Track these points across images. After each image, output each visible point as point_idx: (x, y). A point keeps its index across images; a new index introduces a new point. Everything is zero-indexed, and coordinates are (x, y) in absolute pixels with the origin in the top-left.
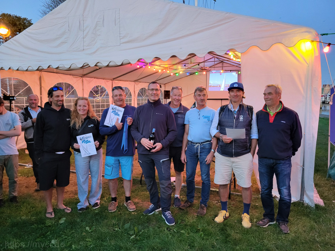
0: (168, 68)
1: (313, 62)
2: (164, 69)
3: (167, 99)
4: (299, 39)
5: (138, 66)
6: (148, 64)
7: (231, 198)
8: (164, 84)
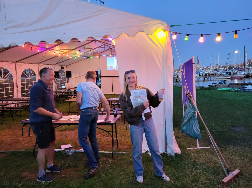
0: (67, 53)
1: (166, 46)
2: (64, 53)
3: (69, 78)
4: (156, 29)
5: (38, 51)
6: (48, 49)
7: (113, 157)
8: (66, 66)
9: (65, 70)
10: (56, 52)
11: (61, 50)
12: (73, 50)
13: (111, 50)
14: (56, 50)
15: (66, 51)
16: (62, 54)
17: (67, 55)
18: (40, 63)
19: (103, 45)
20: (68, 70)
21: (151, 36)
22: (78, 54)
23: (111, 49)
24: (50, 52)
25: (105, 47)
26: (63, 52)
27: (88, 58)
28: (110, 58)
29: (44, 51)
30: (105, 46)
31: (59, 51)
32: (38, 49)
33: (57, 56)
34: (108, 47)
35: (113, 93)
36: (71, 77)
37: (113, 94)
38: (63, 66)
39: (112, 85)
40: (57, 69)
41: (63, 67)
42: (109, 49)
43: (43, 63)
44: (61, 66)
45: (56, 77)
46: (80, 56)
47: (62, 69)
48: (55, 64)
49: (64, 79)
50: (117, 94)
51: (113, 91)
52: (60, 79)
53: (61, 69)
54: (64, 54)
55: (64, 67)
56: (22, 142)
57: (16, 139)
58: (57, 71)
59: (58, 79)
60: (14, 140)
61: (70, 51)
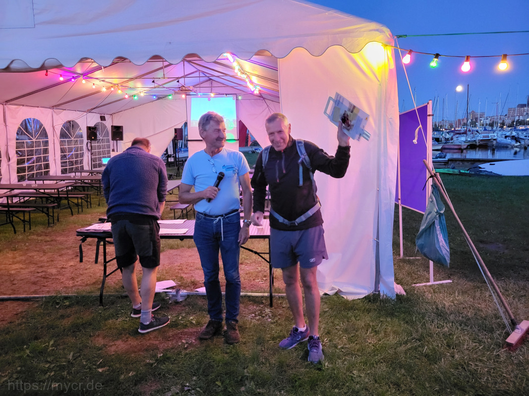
0: (119, 85)
1: (386, 78)
2: (112, 87)
3: (118, 141)
4: (367, 41)
5: (61, 79)
6: (82, 74)
7: (274, 304)
8: (111, 115)
9: (108, 124)
10: (97, 82)
11: (107, 80)
12: (131, 79)
13: (211, 84)
14: (97, 79)
15: (116, 81)
16: (108, 88)
17: (120, 91)
18: (56, 106)
19: (196, 72)
20: (115, 124)
21: (355, 56)
22: (140, 90)
23: (210, 81)
24: (84, 81)
25: (199, 77)
26: (111, 83)
27: (159, 98)
28: (209, 100)
29: (73, 80)
30: (201, 73)
31: (103, 81)
32: (61, 76)
33: (97, 92)
34: (206, 76)
36: (121, 139)
38: (103, 115)
40: (93, 120)
41: (104, 117)
43: (63, 107)
44: (99, 116)
45: (91, 140)
46: (145, 93)
47: (103, 122)
48: (90, 111)
49: (106, 144)
52: (98, 142)
53: (99, 120)
54: (112, 89)
55: (107, 117)
56: (57, 277)
57: (42, 272)
58: (92, 125)
59: (95, 144)
60: (38, 273)
61: (127, 82)
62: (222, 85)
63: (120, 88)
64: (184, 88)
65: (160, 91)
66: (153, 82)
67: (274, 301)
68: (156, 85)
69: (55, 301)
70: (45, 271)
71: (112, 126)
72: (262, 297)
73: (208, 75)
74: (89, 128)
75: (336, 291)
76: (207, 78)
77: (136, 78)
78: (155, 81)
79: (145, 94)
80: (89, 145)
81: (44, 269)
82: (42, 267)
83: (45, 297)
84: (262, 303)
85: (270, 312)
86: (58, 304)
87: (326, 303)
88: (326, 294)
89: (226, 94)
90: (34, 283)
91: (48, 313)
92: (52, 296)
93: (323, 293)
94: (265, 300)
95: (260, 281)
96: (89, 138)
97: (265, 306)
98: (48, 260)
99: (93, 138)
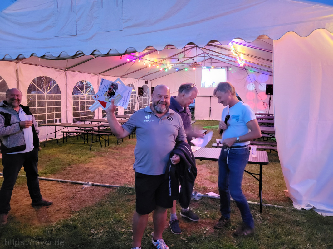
2: (154, 64)
5: (128, 60)
6: (139, 57)
7: (263, 211)
8: (151, 80)
9: (149, 86)
10: (146, 61)
12: (165, 59)
13: (211, 61)
14: (146, 59)
15: (156, 61)
16: (152, 65)
17: (158, 67)
18: (123, 76)
19: (203, 53)
20: (153, 86)
22: (169, 65)
23: (211, 59)
24: (139, 61)
25: (205, 56)
26: (153, 62)
27: (179, 70)
28: (210, 71)
29: (134, 60)
30: (206, 54)
31: (149, 61)
32: (128, 58)
33: (146, 67)
34: (208, 56)
35: (211, 119)
37: (210, 121)
38: (147, 81)
39: (210, 108)
40: (141, 84)
41: (147, 82)
42: (209, 59)
43: (127, 76)
44: (145, 81)
45: (140, 95)
47: (147, 85)
48: (140, 78)
49: (147, 97)
50: (215, 120)
51: (210, 115)
53: (145, 84)
55: (149, 82)
56: (124, 175)
57: (116, 171)
58: (141, 86)
59: (142, 97)
60: (114, 171)
61: (162, 61)
62: (218, 61)
63: (158, 64)
64: (195, 64)
65: (181, 66)
66: (178, 60)
67: (263, 209)
68: (180, 62)
69: (124, 190)
70: (118, 171)
71: (151, 87)
72: (254, 204)
73: (210, 55)
74: (139, 88)
75: (311, 208)
76: (209, 57)
77: (168, 58)
78: (179, 60)
79: (172, 68)
80: (139, 98)
81: (117, 169)
82: (116, 168)
83: (119, 187)
84: (254, 209)
85: (261, 216)
86: (126, 192)
87: (304, 216)
88: (303, 209)
89: (221, 67)
90: (113, 178)
91: (121, 197)
92: (123, 187)
93: (300, 208)
94: (256, 207)
95: (250, 193)
96: (139, 94)
97: (256, 211)
98: (119, 164)
99: (141, 94)
